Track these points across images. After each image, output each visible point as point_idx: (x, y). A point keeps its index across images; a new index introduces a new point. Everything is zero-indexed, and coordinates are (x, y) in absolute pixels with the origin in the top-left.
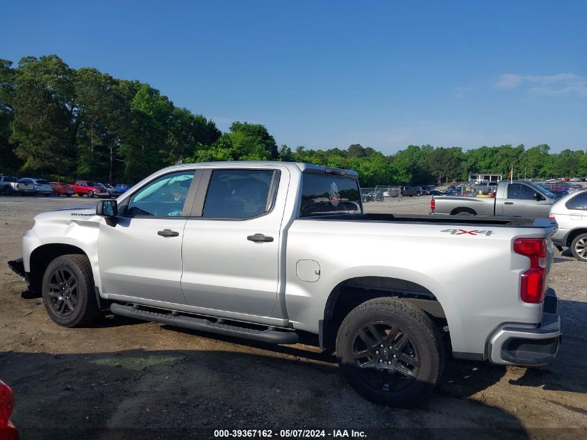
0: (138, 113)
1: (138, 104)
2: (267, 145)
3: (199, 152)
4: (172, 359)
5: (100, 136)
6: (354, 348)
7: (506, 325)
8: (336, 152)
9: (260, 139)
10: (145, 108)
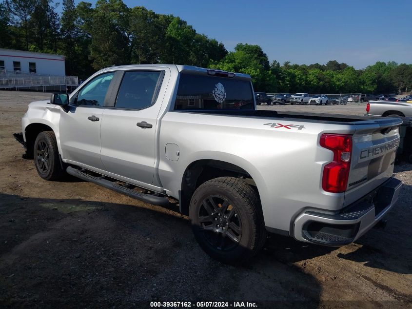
0: (170, 38)
1: (171, 32)
2: (261, 60)
3: (211, 66)
4: (93, 208)
5: (146, 54)
6: (200, 214)
7: (307, 209)
8: (317, 66)
9: (256, 56)
10: (175, 35)
